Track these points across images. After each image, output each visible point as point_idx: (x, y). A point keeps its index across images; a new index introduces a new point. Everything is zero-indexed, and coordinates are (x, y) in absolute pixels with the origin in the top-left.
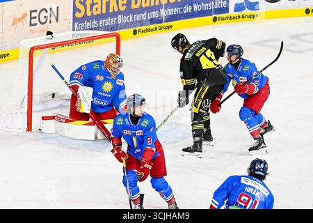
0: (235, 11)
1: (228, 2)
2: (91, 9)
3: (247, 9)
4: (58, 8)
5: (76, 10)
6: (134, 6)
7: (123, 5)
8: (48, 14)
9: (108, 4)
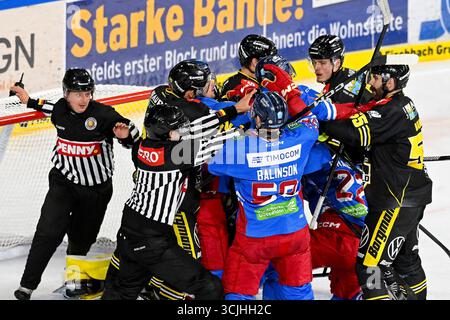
0: (423, 36)
1: (405, 19)
2: (106, 39)
3: (446, 32)
4: (33, 36)
5: (72, 39)
6: (199, 30)
7: (175, 29)
8: (12, 51)
9: (142, 26)
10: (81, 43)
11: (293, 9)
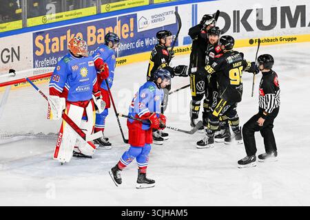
2: (50, 48)
4: (19, 47)
5: (35, 48)
6: (90, 43)
8: (10, 54)
9: (65, 42)
10: (39, 50)
11: (129, 33)
